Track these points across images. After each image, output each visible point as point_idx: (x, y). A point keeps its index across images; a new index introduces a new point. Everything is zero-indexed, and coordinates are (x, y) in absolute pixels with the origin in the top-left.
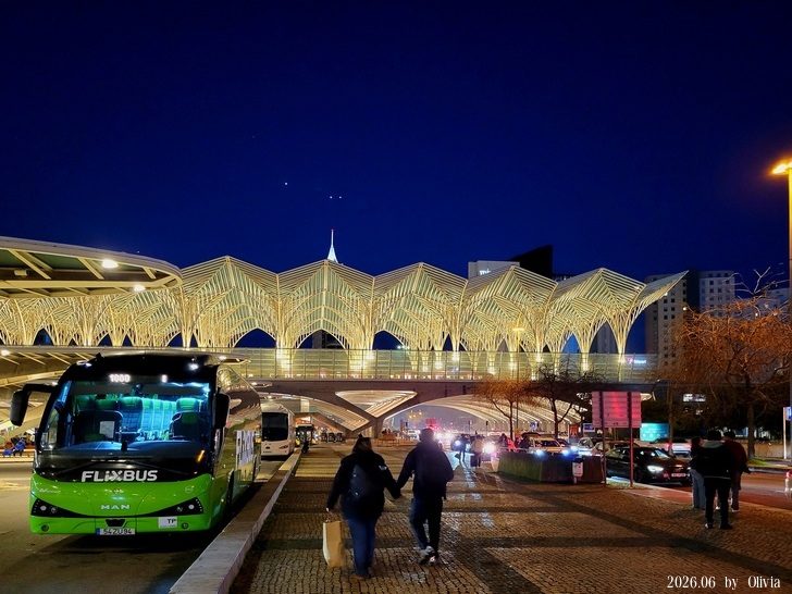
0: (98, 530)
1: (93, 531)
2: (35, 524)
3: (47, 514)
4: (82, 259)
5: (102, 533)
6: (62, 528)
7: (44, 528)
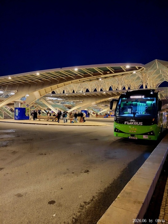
0: (129, 137)
1: (127, 137)
2: (115, 134)
3: (117, 132)
4: (121, 67)
5: (129, 138)
6: (121, 135)
7: (117, 135)
